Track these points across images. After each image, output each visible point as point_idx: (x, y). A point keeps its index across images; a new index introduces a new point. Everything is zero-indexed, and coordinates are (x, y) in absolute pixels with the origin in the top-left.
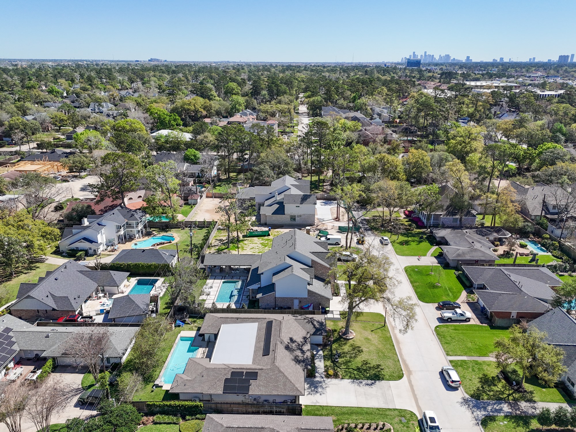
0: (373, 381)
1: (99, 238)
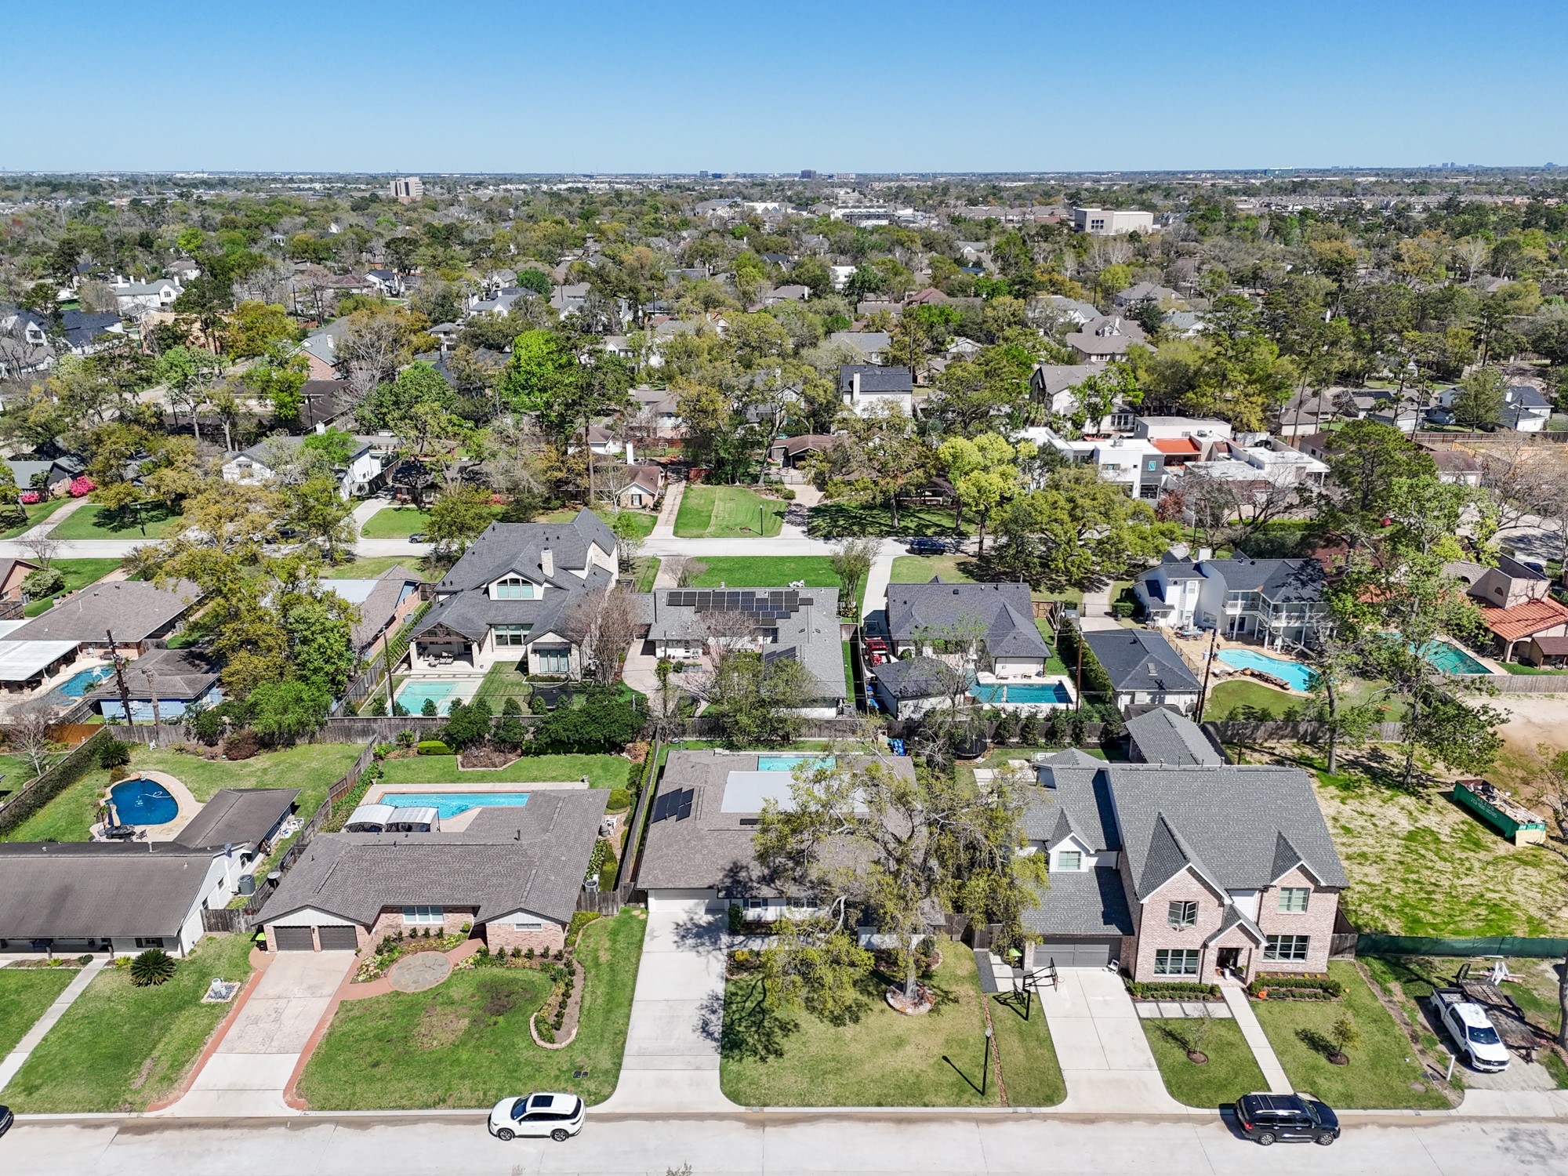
0: (716, 1035)
1: (1172, 594)
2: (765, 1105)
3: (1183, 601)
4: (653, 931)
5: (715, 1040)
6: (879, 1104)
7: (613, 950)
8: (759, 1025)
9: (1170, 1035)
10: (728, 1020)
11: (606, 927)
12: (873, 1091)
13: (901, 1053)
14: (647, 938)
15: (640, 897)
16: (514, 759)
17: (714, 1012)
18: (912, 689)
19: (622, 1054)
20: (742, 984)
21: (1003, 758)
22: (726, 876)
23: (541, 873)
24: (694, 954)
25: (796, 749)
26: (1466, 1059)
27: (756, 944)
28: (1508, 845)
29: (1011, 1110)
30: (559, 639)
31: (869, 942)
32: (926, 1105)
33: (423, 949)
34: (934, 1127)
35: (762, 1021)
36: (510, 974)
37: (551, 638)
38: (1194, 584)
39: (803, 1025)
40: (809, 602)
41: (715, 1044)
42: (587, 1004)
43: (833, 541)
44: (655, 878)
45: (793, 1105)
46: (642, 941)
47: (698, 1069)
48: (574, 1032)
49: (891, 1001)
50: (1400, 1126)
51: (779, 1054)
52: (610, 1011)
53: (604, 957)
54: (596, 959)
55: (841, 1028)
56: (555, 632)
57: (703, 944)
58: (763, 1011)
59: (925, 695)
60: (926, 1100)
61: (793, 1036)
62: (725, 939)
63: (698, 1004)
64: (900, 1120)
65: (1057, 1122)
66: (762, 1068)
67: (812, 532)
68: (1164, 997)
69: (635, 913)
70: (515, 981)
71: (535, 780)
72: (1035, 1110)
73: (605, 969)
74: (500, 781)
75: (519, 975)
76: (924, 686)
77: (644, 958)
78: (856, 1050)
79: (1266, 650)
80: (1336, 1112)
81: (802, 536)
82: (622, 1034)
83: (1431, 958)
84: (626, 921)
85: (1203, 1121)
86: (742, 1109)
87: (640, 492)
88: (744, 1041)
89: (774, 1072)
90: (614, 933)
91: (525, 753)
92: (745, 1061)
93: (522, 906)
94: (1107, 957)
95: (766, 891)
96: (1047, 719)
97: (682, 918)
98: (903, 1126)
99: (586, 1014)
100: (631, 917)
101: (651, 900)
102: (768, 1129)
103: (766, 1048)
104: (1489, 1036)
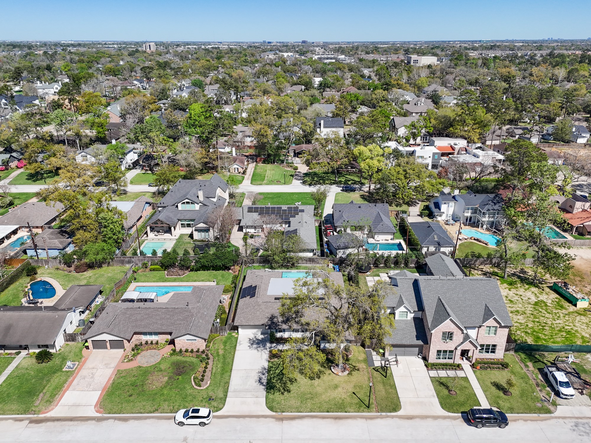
0: (264, 384)
1: (444, 207)
2: (283, 412)
3: (448, 211)
4: (240, 341)
5: (264, 385)
6: (328, 412)
7: (225, 350)
8: (281, 379)
9: (442, 384)
10: (269, 377)
11: (222, 340)
12: (325, 406)
13: (336, 391)
14: (238, 345)
15: (235, 328)
16: (187, 273)
17: (264, 374)
18: (342, 245)
19: (227, 391)
20: (275, 363)
21: (378, 273)
22: (269, 320)
23: (196, 319)
24: (256, 351)
25: (297, 269)
26: (558, 394)
27: (280, 347)
28: (574, 307)
29: (379, 414)
30: (205, 226)
31: (324, 346)
32: (346, 412)
33: (150, 349)
34: (349, 421)
35: (282, 378)
36: (184, 359)
37: (202, 225)
38: (452, 204)
39: (298, 380)
40: (303, 211)
41: (264, 387)
42: (214, 371)
43: (313, 186)
44: (241, 321)
45: (294, 412)
46: (236, 345)
47: (257, 397)
48: (209, 382)
49: (333, 370)
50: (532, 420)
51: (289, 391)
52: (223, 374)
53: (221, 352)
54: (218, 352)
55: (313, 381)
56: (204, 223)
57: (259, 347)
58: (283, 374)
59: (346, 248)
60: (346, 410)
61: (294, 384)
62: (268, 345)
63: (257, 371)
64: (336, 418)
65: (397, 419)
66: (282, 397)
67: (304, 183)
68: (439, 368)
69: (234, 334)
70: (186, 362)
71: (195, 281)
72: (389, 414)
73: (221, 357)
74: (182, 281)
75: (188, 359)
76: (347, 244)
77: (237, 352)
78: (319, 390)
79: (480, 229)
80: (507, 415)
81: (300, 184)
82: (228, 383)
83: (544, 353)
84: (230, 338)
85: (455, 418)
86: (274, 413)
87: (238, 167)
88: (275, 386)
89: (287, 399)
90: (225, 343)
91: (192, 270)
92: (275, 394)
93: (189, 332)
94: (417, 353)
95: (284, 326)
96: (395, 257)
97: (252, 337)
98: (337, 420)
99: (214, 375)
100: (232, 336)
101: (239, 329)
102: (284, 422)
103: (284, 389)
104: (567, 385)
